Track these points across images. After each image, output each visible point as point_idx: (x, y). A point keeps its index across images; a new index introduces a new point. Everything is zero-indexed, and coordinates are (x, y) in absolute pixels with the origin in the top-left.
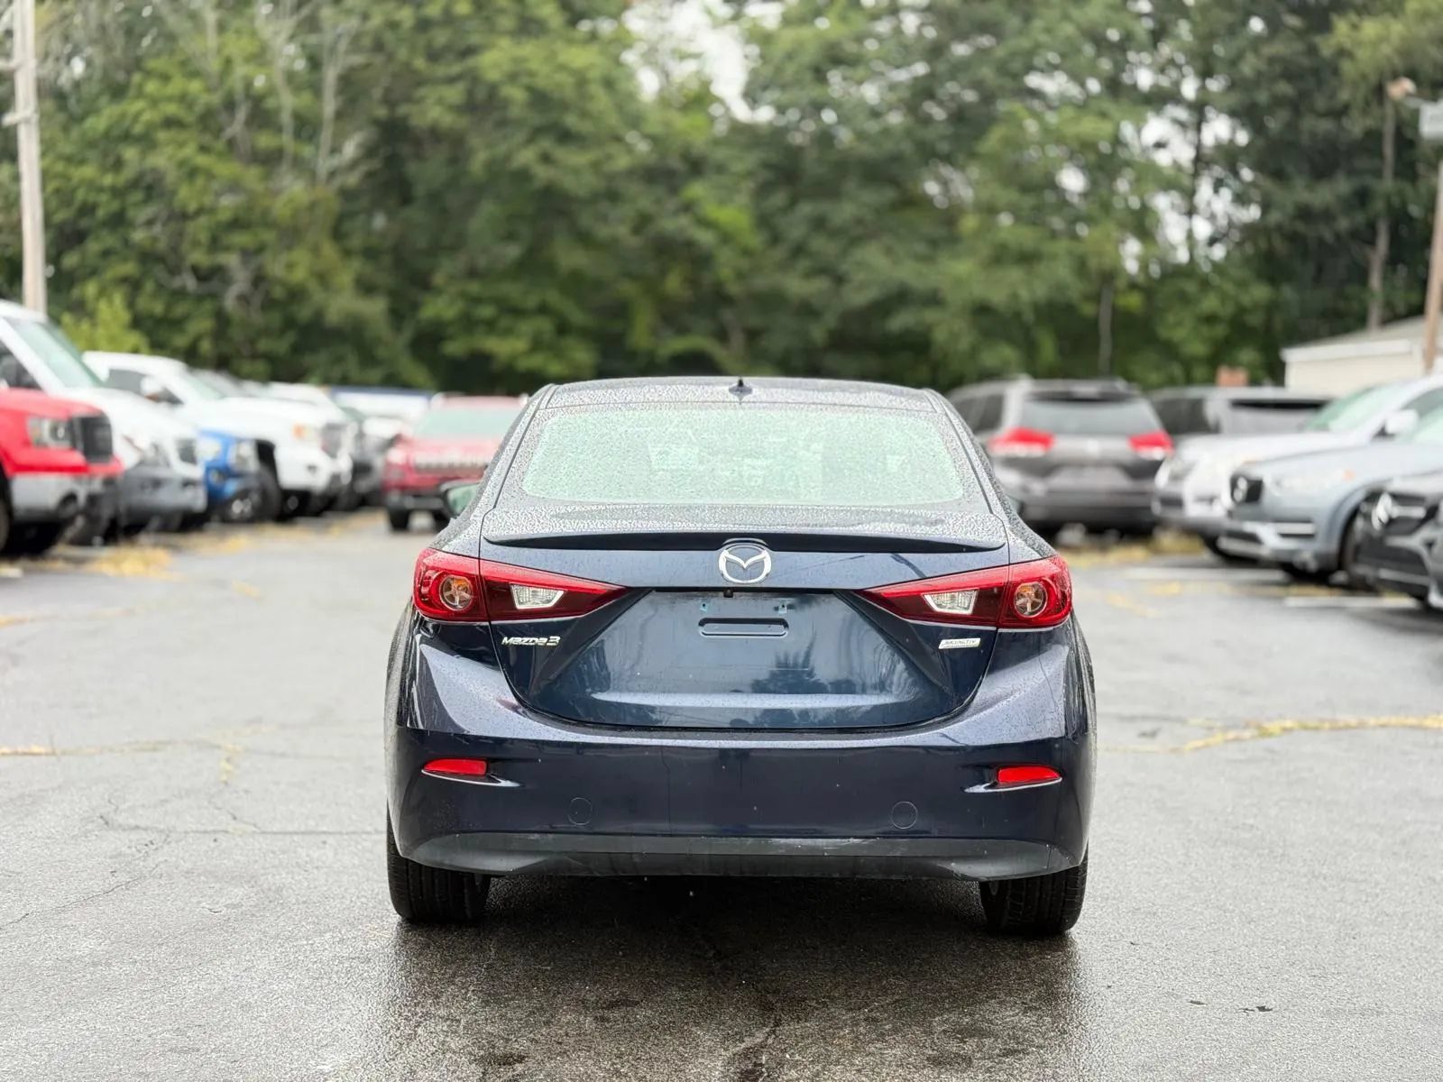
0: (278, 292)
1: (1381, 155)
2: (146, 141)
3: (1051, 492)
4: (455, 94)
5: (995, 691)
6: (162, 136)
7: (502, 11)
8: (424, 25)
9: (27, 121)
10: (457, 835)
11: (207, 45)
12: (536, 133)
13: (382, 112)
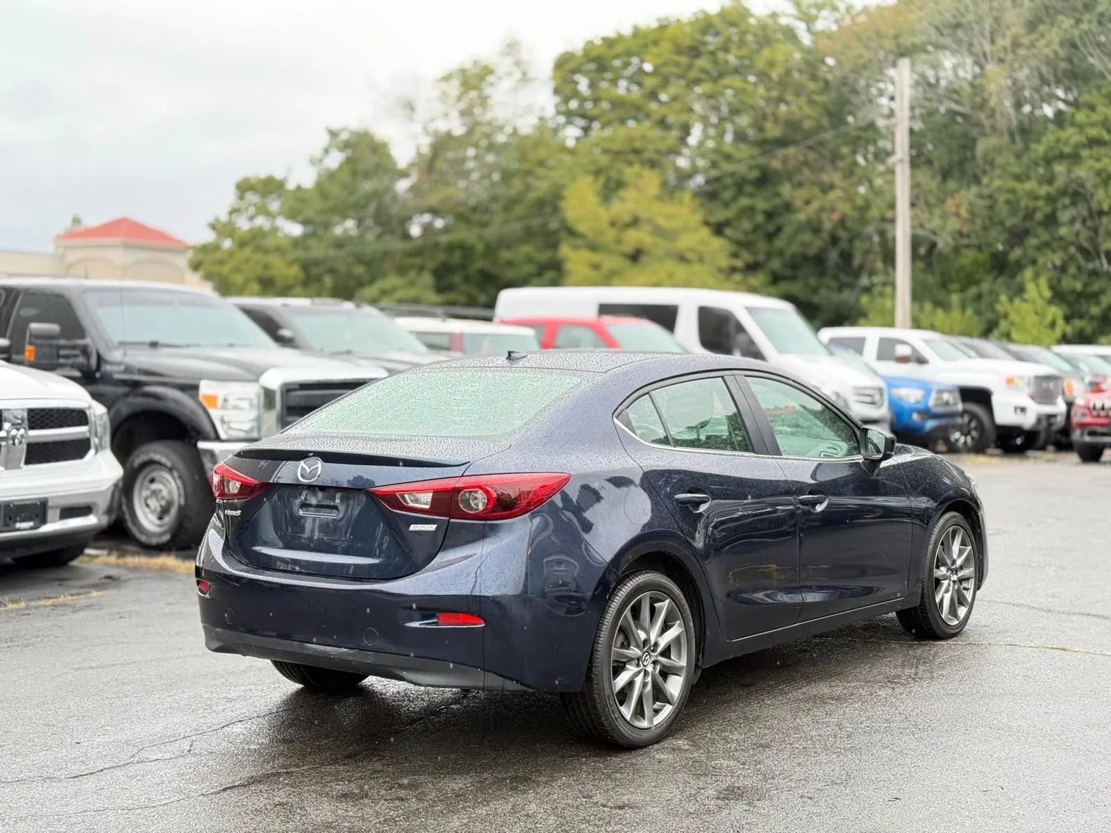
2: (1073, 158)
6: (1085, 153)
9: (901, 161)
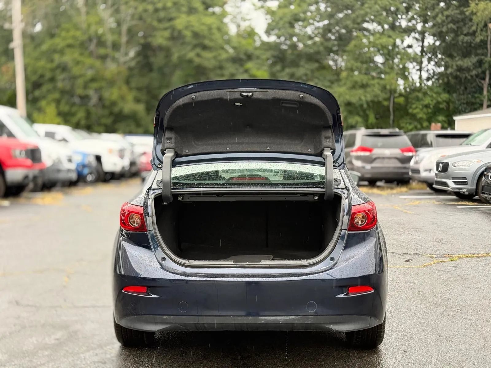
0: (107, 103)
1: (487, 48)
2: (62, 52)
3: (372, 168)
4: (167, 34)
5: (347, 256)
6: (67, 50)
7: (183, 5)
8: (156, 10)
9: (18, 46)
10: (136, 316)
11: (82, 19)
12: (195, 46)
13: (142, 41)
